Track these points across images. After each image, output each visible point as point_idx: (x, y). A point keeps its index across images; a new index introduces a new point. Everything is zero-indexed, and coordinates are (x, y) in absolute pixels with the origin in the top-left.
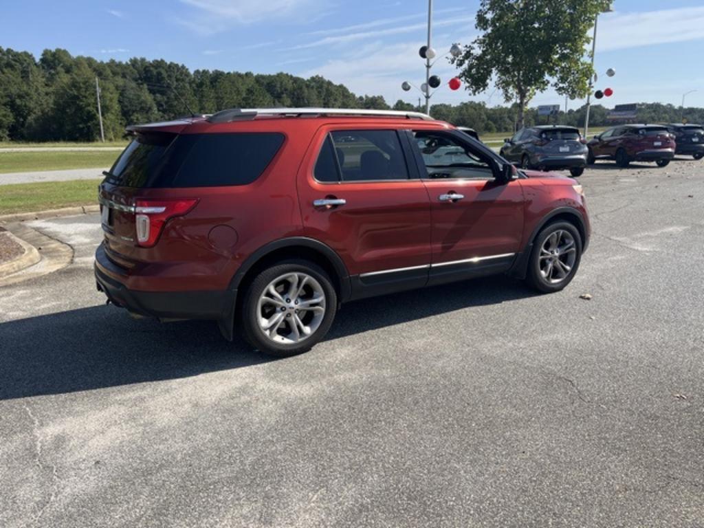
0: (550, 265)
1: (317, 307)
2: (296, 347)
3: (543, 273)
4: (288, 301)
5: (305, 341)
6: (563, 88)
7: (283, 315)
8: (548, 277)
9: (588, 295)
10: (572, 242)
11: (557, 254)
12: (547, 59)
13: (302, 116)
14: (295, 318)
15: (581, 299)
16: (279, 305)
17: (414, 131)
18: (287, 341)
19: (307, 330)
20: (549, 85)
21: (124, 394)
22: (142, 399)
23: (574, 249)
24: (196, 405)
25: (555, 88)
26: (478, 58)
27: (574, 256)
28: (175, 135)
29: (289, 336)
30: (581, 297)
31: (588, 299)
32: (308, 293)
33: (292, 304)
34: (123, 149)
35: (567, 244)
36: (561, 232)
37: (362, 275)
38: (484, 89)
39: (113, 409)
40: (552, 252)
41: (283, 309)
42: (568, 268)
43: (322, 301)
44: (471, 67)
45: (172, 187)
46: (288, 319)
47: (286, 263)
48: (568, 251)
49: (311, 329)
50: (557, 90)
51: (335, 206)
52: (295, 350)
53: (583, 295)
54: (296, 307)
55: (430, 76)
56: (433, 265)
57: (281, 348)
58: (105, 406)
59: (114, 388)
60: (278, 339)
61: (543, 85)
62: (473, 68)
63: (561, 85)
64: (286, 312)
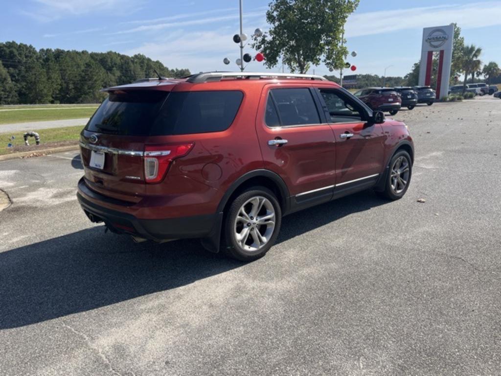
0: (396, 181)
1: (270, 222)
2: (258, 253)
3: (392, 186)
4: (252, 218)
5: (263, 247)
6: (330, 63)
7: (249, 229)
8: (395, 190)
9: (423, 200)
10: (407, 165)
11: (399, 173)
12: (318, 44)
13: (251, 78)
14: (256, 231)
15: (419, 203)
16: (246, 222)
18: (252, 249)
19: (265, 239)
20: (321, 61)
21: (145, 304)
22: (163, 306)
23: (408, 169)
25: (324, 63)
26: (271, 43)
27: (408, 173)
28: (167, 92)
29: (252, 245)
31: (423, 202)
32: (263, 212)
33: (254, 220)
35: (404, 166)
36: (402, 157)
37: (297, 195)
40: (396, 172)
41: (249, 225)
42: (405, 182)
43: (273, 217)
45: (173, 134)
46: (252, 233)
47: (252, 190)
48: (405, 171)
50: (326, 64)
51: (281, 145)
52: (256, 256)
53: (419, 200)
54: (257, 222)
55: (244, 54)
56: (337, 185)
57: (249, 255)
60: (246, 248)
61: (316, 62)
63: (328, 61)
64: (251, 227)
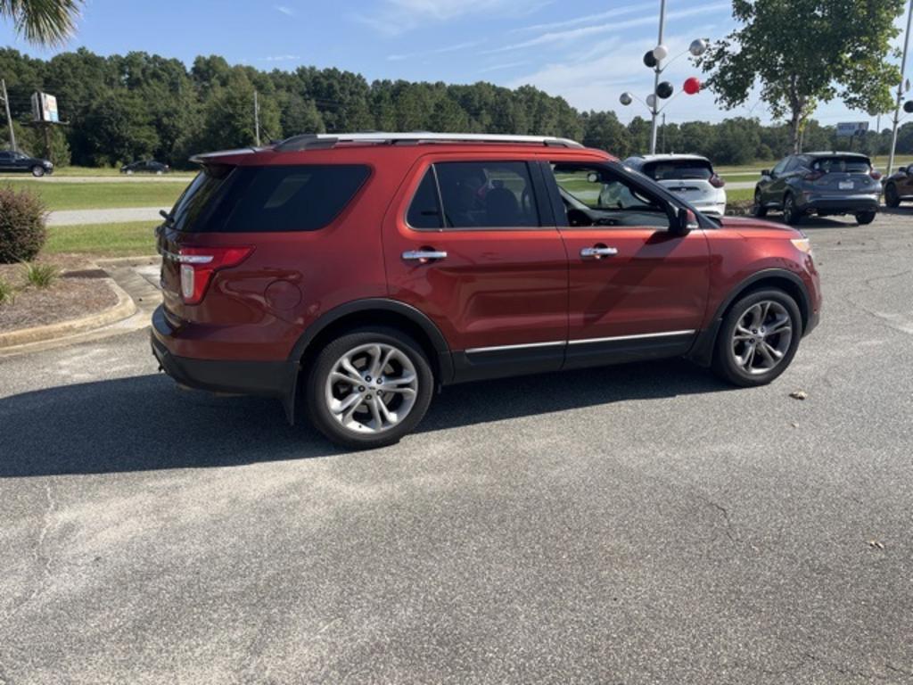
0: (751, 349)
1: (406, 389)
2: (377, 438)
3: (739, 359)
4: (368, 379)
5: (389, 430)
6: (855, 99)
7: (361, 396)
8: (746, 366)
9: (802, 394)
10: (786, 318)
11: (761, 334)
12: (834, 59)
13: (398, 143)
14: (378, 403)
15: (791, 399)
16: (356, 384)
17: (552, 162)
18: (365, 429)
19: (393, 417)
20: (835, 95)
21: (160, 480)
22: (176, 488)
23: (789, 328)
24: (234, 501)
25: (843, 99)
27: (789, 338)
29: (368, 424)
30: (792, 396)
31: (801, 398)
32: (396, 370)
33: (374, 383)
34: (191, 180)
35: (778, 321)
36: (769, 304)
37: (468, 351)
38: (742, 101)
39: (140, 497)
40: (755, 331)
41: (361, 389)
42: (779, 354)
43: (413, 381)
44: (724, 71)
45: (220, 231)
46: (368, 401)
47: (365, 332)
48: (778, 331)
49: (399, 417)
50: (845, 102)
51: (432, 260)
52: (376, 441)
53: (796, 393)
54: (379, 387)
56: (571, 342)
57: (358, 438)
58: (132, 493)
59: (152, 473)
60: (354, 426)
61: (827, 96)
62: (726, 73)
63: (852, 95)
64: (365, 393)
